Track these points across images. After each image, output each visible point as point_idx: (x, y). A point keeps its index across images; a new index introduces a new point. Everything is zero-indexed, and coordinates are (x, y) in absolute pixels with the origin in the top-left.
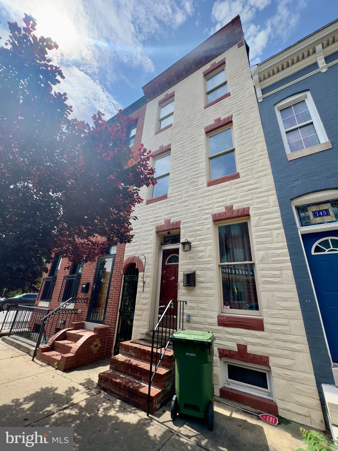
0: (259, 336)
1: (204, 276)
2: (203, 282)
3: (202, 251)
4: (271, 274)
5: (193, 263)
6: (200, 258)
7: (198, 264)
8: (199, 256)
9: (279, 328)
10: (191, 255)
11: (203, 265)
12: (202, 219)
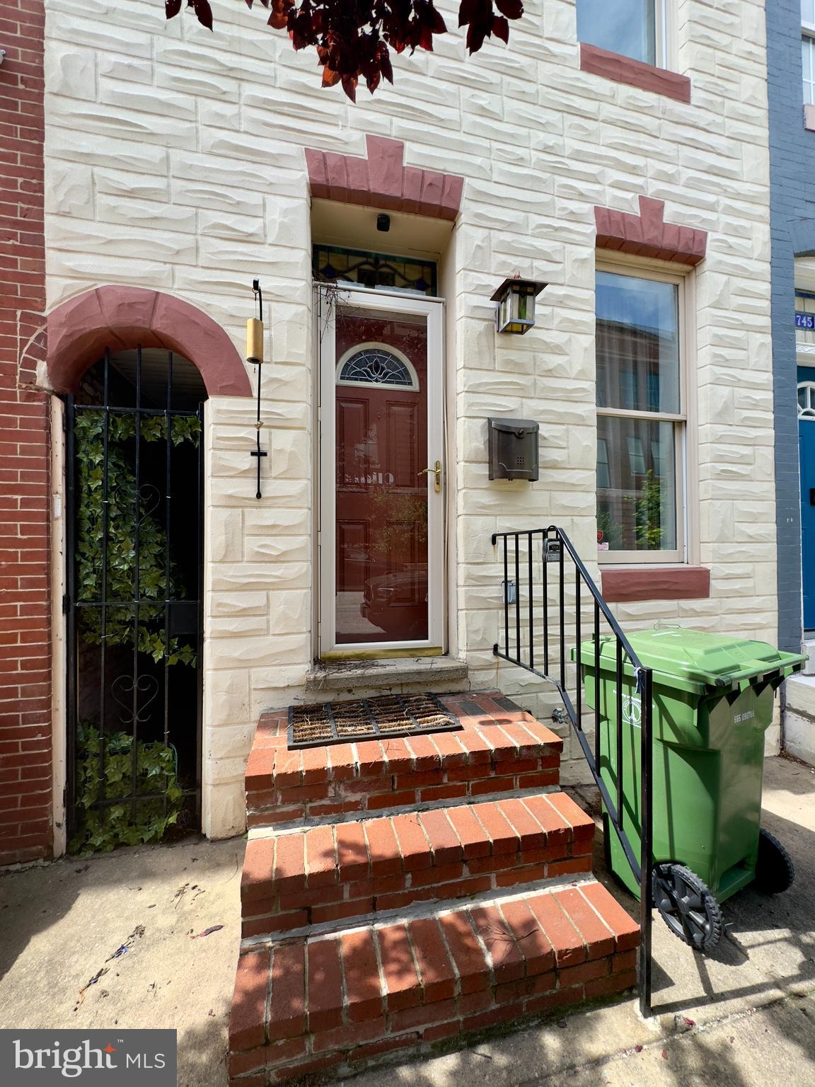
0: (698, 610)
1: (564, 444)
2: (559, 466)
3: (557, 350)
4: (738, 453)
5: (522, 388)
6: (549, 373)
7: (542, 395)
8: (546, 368)
9: (737, 585)
10: (514, 356)
11: (559, 403)
12: (557, 213)
